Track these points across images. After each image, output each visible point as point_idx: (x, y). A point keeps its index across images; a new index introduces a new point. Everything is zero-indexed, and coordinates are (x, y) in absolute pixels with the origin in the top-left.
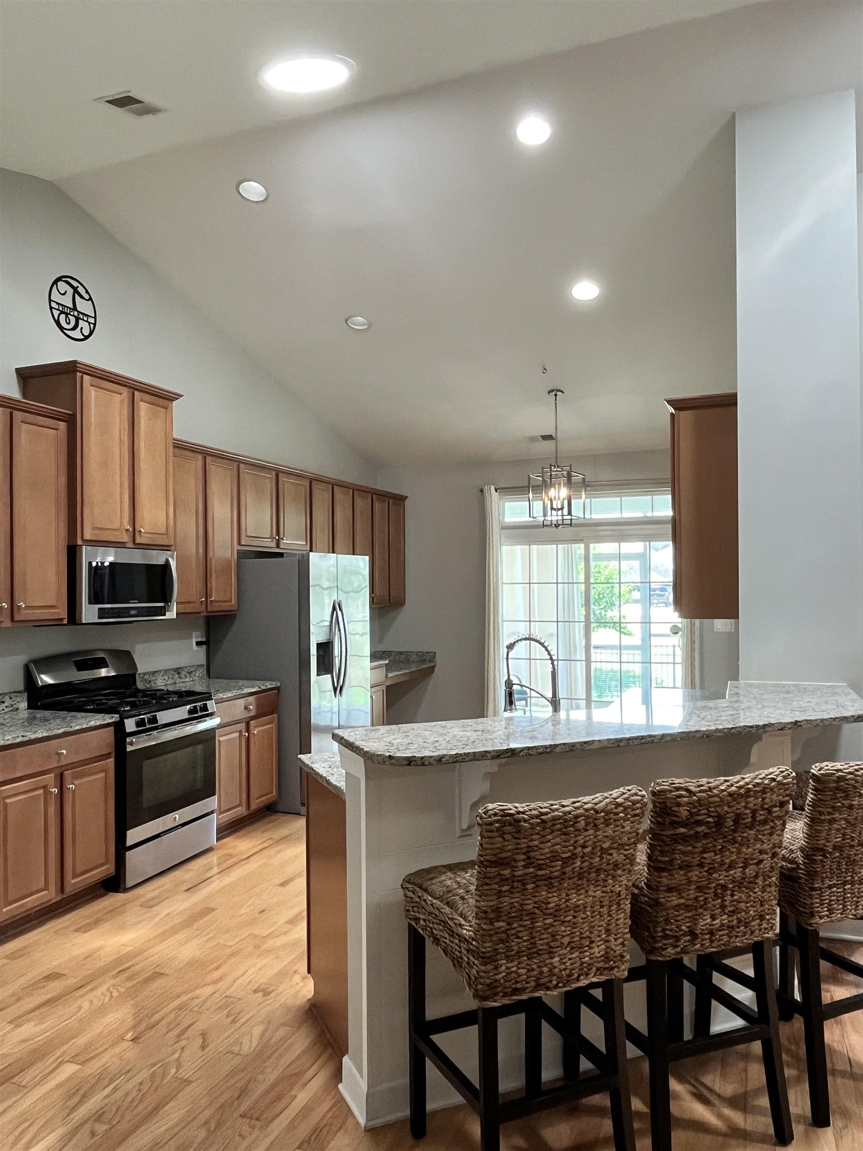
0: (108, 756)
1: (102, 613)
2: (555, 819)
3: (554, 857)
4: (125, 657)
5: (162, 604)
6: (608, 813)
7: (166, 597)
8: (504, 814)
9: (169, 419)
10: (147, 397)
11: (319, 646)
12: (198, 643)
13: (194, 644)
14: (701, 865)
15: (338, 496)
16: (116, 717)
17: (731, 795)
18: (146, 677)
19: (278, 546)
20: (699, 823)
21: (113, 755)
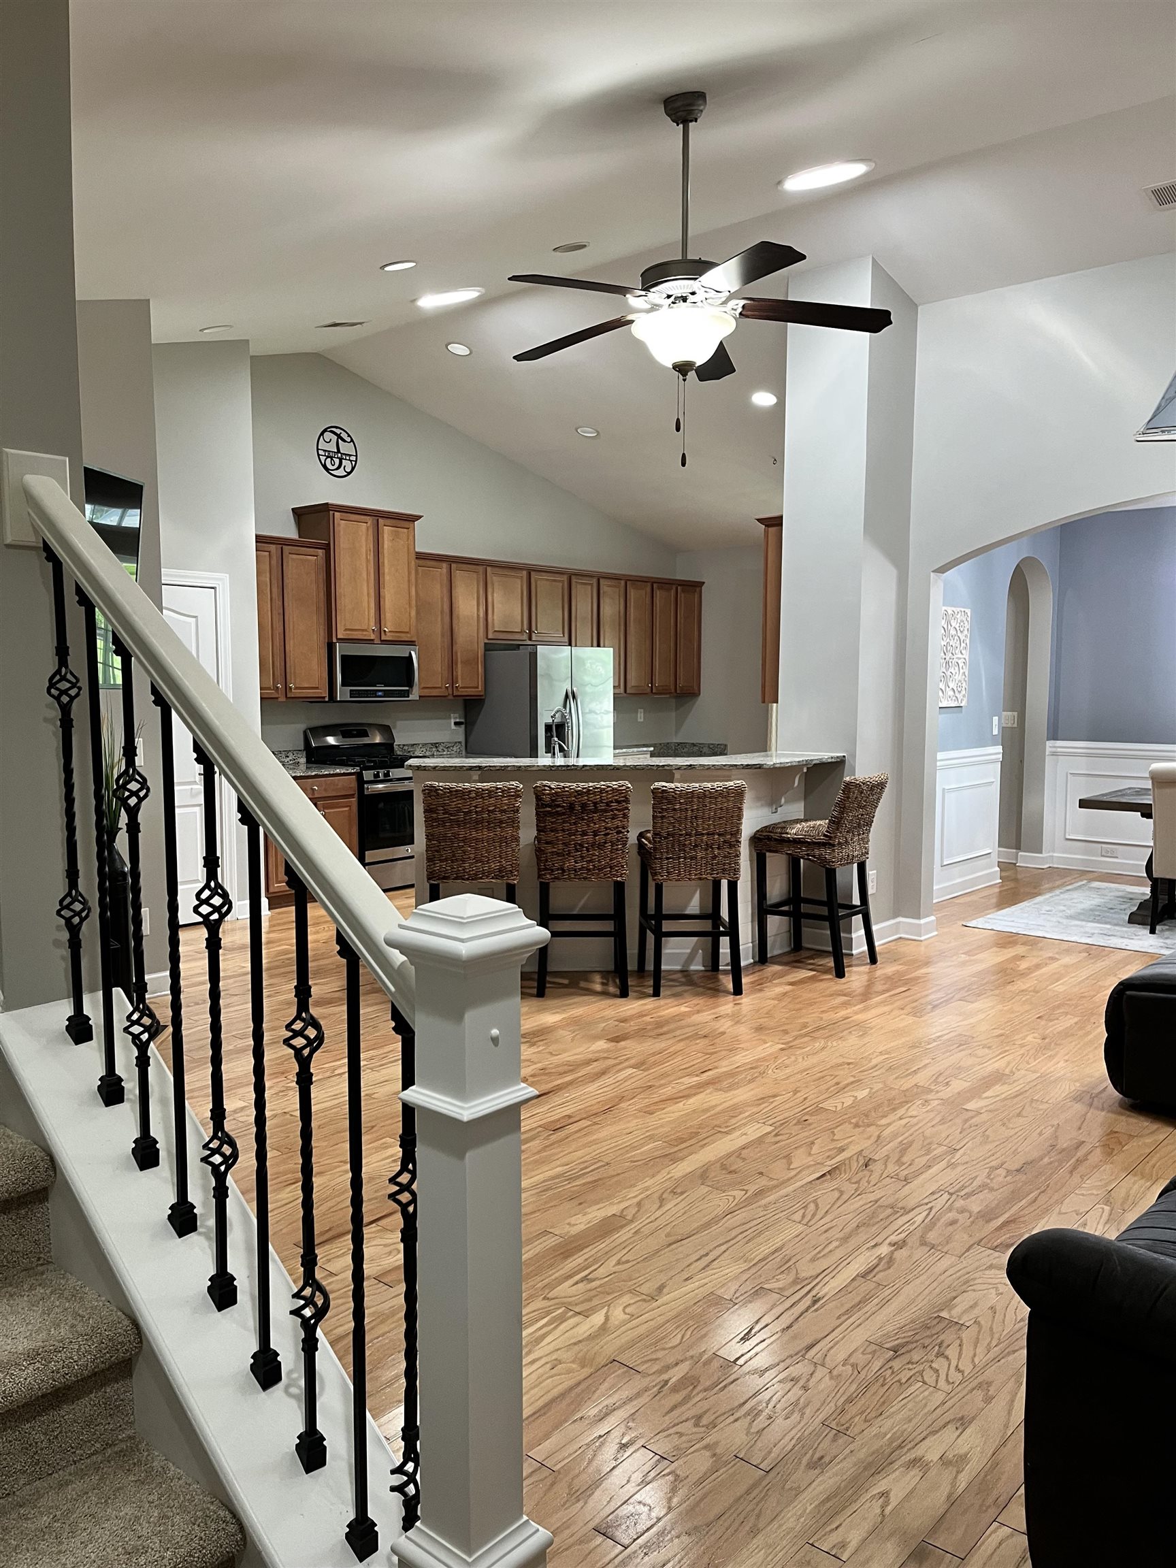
0: (352, 796)
1: (352, 693)
2: (457, 791)
3: (460, 810)
4: (386, 730)
5: (407, 688)
6: (490, 792)
7: (410, 683)
8: (431, 786)
9: (411, 538)
10: (388, 522)
11: (548, 728)
12: (456, 724)
13: (453, 724)
14: (563, 830)
16: (357, 769)
17: (576, 791)
18: (406, 748)
19: (530, 639)
20: (559, 806)
21: (356, 795)
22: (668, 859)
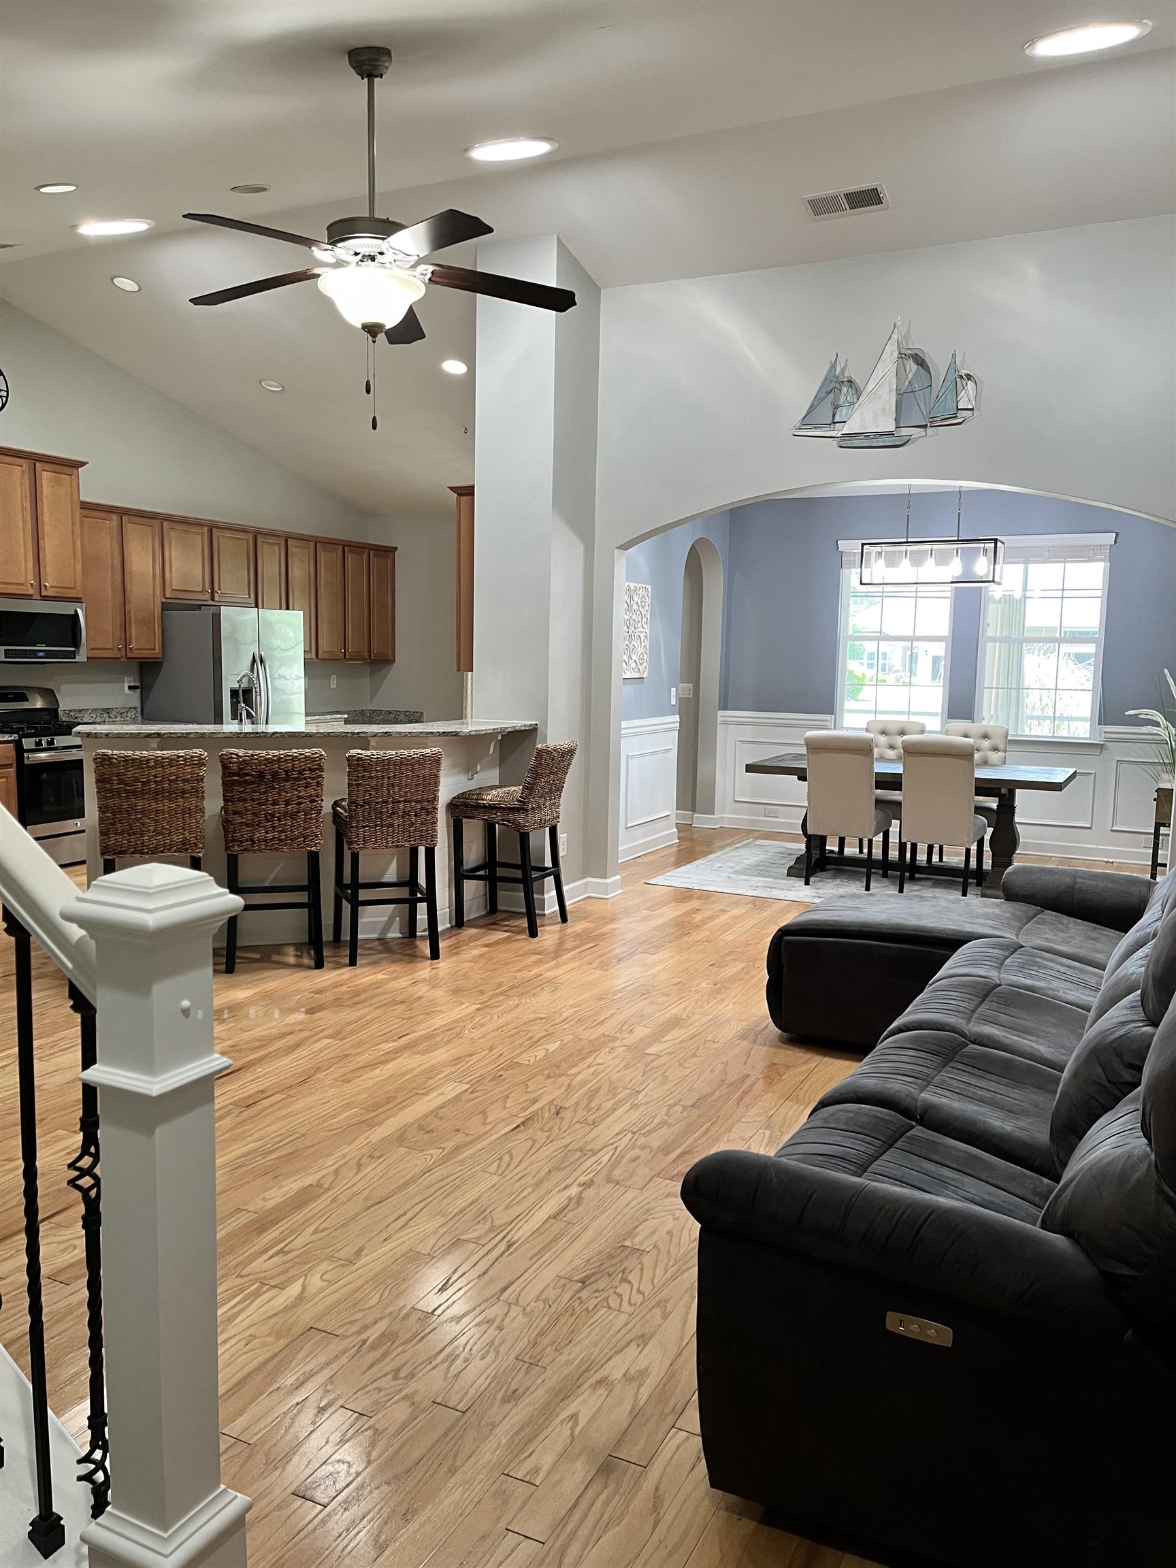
0: (10, 766)
1: (8, 653)
2: (133, 759)
3: (137, 780)
4: (49, 694)
5: (73, 649)
6: (172, 760)
7: (76, 643)
8: (104, 754)
9: (75, 485)
10: (48, 466)
11: (234, 693)
12: (130, 688)
13: (126, 688)
14: (253, 800)
15: (291, 550)
16: (15, 737)
17: (267, 759)
18: (73, 714)
19: (213, 599)
20: (247, 774)
21: (15, 765)
22: (364, 827)
